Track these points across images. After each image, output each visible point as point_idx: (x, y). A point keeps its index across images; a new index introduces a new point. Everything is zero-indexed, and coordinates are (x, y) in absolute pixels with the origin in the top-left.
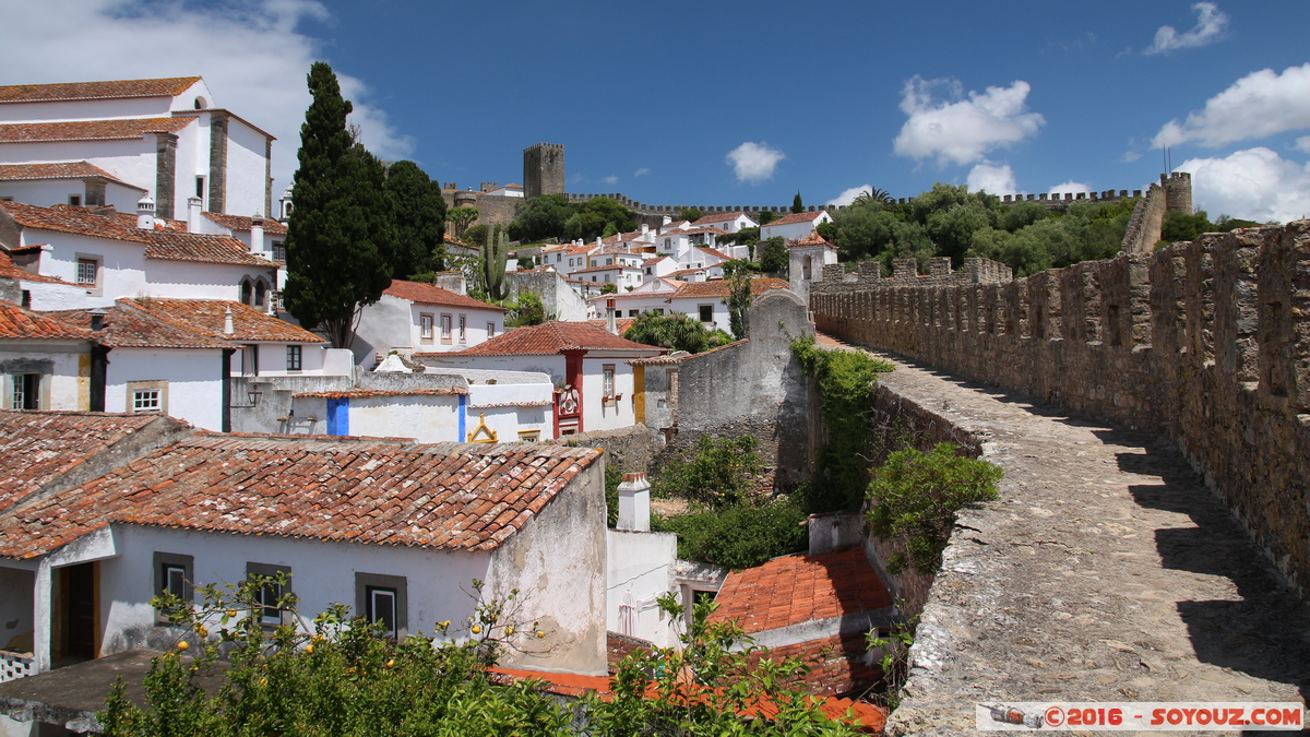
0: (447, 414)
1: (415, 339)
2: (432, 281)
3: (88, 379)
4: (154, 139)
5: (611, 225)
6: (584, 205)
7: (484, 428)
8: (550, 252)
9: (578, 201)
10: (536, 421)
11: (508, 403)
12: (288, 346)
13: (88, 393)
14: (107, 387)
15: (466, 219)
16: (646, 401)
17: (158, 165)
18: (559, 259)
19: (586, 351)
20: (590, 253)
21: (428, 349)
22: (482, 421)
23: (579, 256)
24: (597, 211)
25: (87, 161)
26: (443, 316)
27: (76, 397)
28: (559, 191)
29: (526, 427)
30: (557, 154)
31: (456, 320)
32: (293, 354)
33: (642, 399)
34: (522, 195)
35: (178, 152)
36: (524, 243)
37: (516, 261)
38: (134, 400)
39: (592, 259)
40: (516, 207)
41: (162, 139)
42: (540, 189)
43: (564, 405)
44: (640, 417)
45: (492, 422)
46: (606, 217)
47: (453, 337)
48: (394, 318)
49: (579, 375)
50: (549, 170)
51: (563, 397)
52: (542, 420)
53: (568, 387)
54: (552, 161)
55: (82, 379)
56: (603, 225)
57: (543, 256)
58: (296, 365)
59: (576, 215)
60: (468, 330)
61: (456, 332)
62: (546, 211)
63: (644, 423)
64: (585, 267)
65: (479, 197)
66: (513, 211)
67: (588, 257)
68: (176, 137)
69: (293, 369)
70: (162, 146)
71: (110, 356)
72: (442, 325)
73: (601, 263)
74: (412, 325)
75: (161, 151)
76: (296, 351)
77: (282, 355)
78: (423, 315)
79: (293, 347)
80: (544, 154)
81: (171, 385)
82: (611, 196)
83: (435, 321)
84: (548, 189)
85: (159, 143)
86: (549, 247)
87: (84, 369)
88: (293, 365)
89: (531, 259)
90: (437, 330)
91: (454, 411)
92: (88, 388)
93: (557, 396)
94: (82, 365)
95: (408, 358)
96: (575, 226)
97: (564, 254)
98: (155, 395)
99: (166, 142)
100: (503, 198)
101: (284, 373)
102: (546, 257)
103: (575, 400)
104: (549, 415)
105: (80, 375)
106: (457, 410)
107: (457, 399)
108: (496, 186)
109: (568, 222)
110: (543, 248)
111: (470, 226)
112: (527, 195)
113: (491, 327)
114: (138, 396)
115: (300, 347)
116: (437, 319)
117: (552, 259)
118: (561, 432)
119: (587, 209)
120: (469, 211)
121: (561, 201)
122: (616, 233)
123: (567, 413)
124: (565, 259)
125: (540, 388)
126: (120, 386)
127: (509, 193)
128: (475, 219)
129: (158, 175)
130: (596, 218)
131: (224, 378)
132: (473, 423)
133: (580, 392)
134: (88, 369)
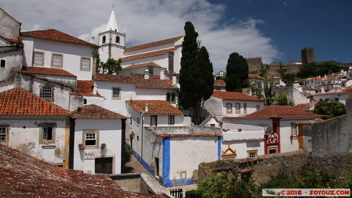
0: (213, 144)
1: (224, 112)
2: (241, 91)
3: (69, 129)
4: (168, 54)
5: (330, 71)
6: (321, 65)
7: (229, 149)
8: (309, 80)
9: (319, 64)
10: (256, 146)
11: (242, 139)
12: (169, 116)
13: (69, 134)
14: (75, 132)
15: (283, 72)
16: (304, 140)
17: (169, 61)
18: (312, 82)
19: (281, 118)
20: (322, 80)
21: (230, 115)
22: (229, 146)
23: (319, 81)
24: (325, 66)
25: (153, 62)
26: (236, 104)
27: (64, 135)
28: (313, 61)
29: (250, 149)
30: (312, 50)
31: (242, 105)
32: (171, 118)
33: (302, 139)
34: (301, 63)
35: (174, 57)
36: (302, 78)
37: (299, 84)
38: (86, 136)
39: (323, 82)
40: (300, 67)
41: (170, 54)
42: (307, 61)
43: (270, 140)
44: (301, 147)
45: (233, 147)
46: (329, 68)
47: (241, 111)
48: (217, 105)
49: (278, 128)
50: (310, 55)
51: (270, 136)
52: (259, 146)
53: (272, 132)
54: (310, 52)
55: (67, 129)
56: (328, 71)
57: (307, 82)
58: (172, 122)
59: (318, 68)
60: (248, 109)
61: (242, 110)
62: (309, 68)
63: (303, 149)
64: (321, 84)
65: (288, 65)
66: (299, 69)
67: (322, 81)
68: (174, 53)
69: (171, 123)
70: (170, 56)
71: (76, 121)
72: (236, 107)
73: (326, 83)
74: (223, 107)
75: (169, 57)
76: (172, 117)
77: (167, 119)
78: (227, 104)
79: (171, 116)
80: (307, 50)
81: (100, 131)
82: (330, 61)
83: (233, 106)
84: (309, 61)
85: (169, 55)
86: (309, 79)
87: (68, 126)
88: (171, 122)
89: (303, 83)
90: (234, 109)
91: (215, 142)
92: (69, 132)
93: (266, 136)
94: (67, 124)
95: (219, 119)
96: (318, 72)
97: (314, 81)
98: (94, 135)
99: (171, 54)
100: (295, 65)
101: (167, 125)
102: (308, 82)
103: (276, 138)
104: (262, 144)
105: (66, 127)
106: (217, 142)
107: (217, 138)
108: (294, 62)
109: (316, 70)
110: (307, 79)
111: (285, 74)
112: (303, 63)
113: (258, 107)
114: (87, 135)
115: (174, 116)
116: (234, 104)
117: (310, 82)
118: (268, 151)
119: (322, 66)
120: (284, 70)
121: (313, 64)
122: (332, 73)
123: (271, 142)
124: (314, 83)
125: (259, 133)
126: (80, 132)
127: (297, 63)
128: (286, 72)
129: (169, 64)
130: (325, 69)
131: (122, 129)
132: (224, 147)
133: (278, 134)
134: (69, 126)
